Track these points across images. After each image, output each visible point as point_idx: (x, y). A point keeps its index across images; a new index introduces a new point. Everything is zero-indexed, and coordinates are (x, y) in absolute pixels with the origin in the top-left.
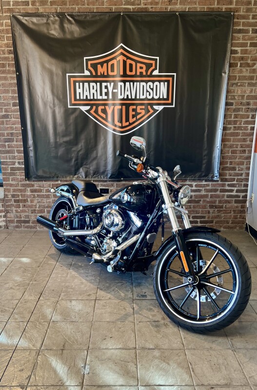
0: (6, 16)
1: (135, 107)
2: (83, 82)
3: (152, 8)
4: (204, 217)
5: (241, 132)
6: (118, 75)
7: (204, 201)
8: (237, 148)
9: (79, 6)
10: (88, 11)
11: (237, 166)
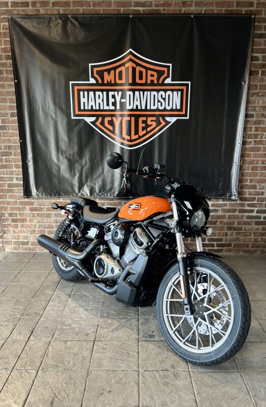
0: (4, 18)
1: (144, 119)
2: (88, 91)
3: (164, 10)
4: (221, 240)
5: (262, 146)
6: (127, 83)
7: (221, 222)
8: (258, 164)
9: (85, 8)
10: (94, 12)
11: (258, 185)
